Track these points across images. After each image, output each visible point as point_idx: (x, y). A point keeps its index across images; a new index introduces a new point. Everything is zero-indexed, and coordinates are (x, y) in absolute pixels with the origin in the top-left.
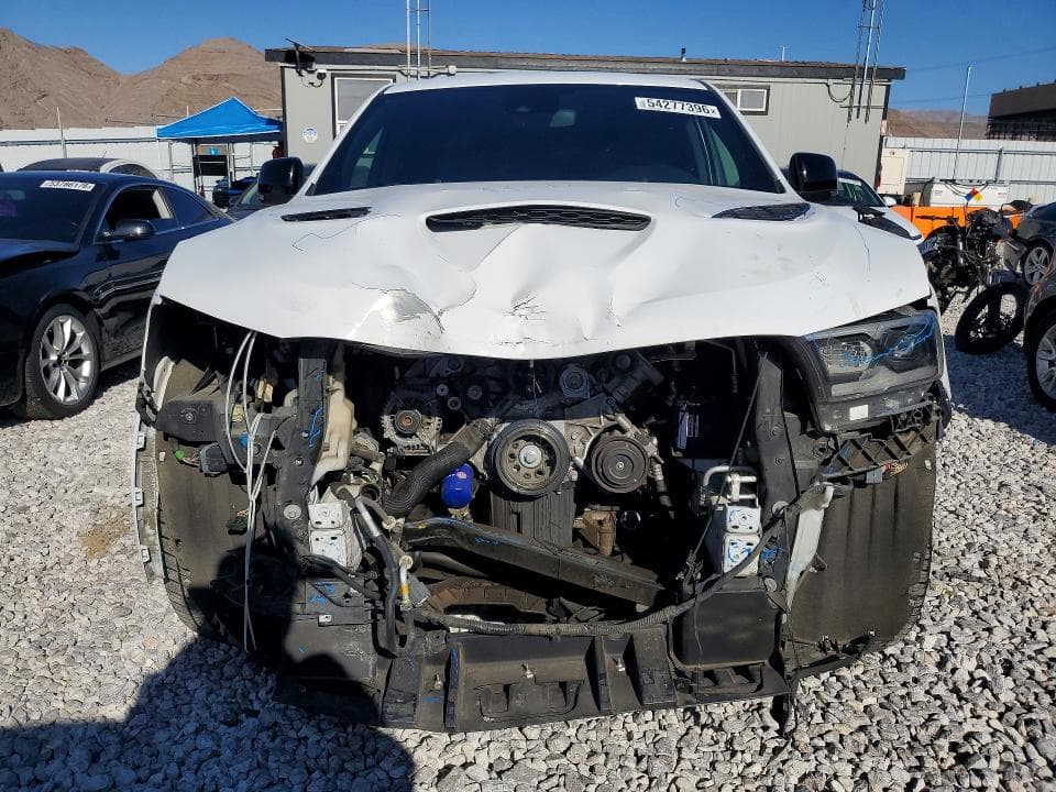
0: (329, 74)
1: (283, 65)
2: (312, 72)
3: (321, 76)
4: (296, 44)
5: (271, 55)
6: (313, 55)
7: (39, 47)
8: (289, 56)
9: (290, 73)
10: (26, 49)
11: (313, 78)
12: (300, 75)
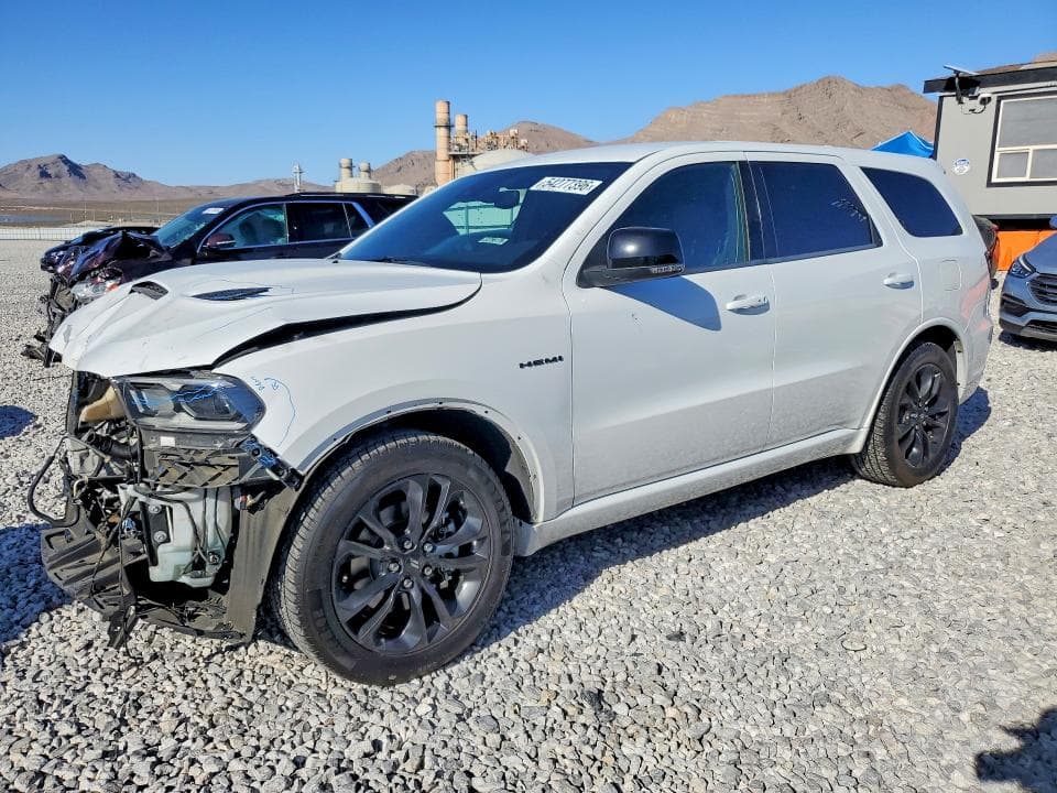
0: (994, 98)
1: (942, 94)
2: (976, 97)
3: (985, 101)
4: (955, 71)
5: (930, 86)
6: (978, 79)
7: (864, 89)
8: (949, 85)
9: (950, 102)
10: (852, 92)
11: (976, 104)
12: (961, 102)
